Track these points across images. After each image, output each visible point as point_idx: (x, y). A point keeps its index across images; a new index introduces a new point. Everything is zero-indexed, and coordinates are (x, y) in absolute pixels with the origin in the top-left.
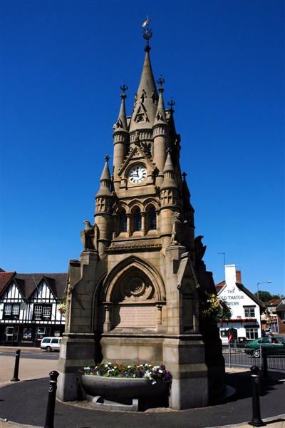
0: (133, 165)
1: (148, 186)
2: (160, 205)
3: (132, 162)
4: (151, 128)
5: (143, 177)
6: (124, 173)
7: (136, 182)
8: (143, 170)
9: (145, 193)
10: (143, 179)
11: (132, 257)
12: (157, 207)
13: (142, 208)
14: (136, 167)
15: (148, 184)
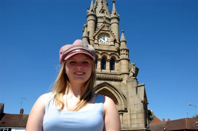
0: (102, 33)
1: (112, 46)
2: (119, 58)
3: (101, 32)
4: (110, 18)
5: (107, 41)
6: (97, 36)
7: (103, 43)
8: (107, 37)
9: (110, 49)
10: (107, 42)
11: (105, 83)
12: (117, 59)
13: (109, 58)
14: (103, 35)
15: (111, 45)
